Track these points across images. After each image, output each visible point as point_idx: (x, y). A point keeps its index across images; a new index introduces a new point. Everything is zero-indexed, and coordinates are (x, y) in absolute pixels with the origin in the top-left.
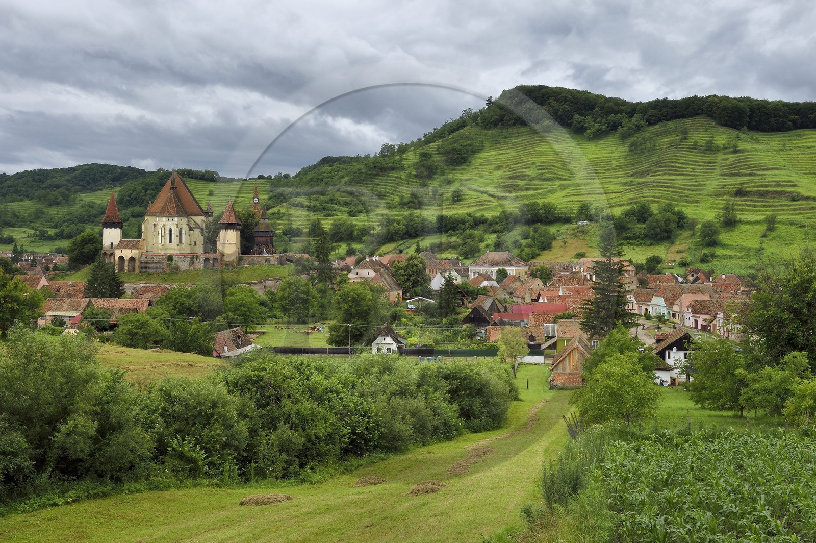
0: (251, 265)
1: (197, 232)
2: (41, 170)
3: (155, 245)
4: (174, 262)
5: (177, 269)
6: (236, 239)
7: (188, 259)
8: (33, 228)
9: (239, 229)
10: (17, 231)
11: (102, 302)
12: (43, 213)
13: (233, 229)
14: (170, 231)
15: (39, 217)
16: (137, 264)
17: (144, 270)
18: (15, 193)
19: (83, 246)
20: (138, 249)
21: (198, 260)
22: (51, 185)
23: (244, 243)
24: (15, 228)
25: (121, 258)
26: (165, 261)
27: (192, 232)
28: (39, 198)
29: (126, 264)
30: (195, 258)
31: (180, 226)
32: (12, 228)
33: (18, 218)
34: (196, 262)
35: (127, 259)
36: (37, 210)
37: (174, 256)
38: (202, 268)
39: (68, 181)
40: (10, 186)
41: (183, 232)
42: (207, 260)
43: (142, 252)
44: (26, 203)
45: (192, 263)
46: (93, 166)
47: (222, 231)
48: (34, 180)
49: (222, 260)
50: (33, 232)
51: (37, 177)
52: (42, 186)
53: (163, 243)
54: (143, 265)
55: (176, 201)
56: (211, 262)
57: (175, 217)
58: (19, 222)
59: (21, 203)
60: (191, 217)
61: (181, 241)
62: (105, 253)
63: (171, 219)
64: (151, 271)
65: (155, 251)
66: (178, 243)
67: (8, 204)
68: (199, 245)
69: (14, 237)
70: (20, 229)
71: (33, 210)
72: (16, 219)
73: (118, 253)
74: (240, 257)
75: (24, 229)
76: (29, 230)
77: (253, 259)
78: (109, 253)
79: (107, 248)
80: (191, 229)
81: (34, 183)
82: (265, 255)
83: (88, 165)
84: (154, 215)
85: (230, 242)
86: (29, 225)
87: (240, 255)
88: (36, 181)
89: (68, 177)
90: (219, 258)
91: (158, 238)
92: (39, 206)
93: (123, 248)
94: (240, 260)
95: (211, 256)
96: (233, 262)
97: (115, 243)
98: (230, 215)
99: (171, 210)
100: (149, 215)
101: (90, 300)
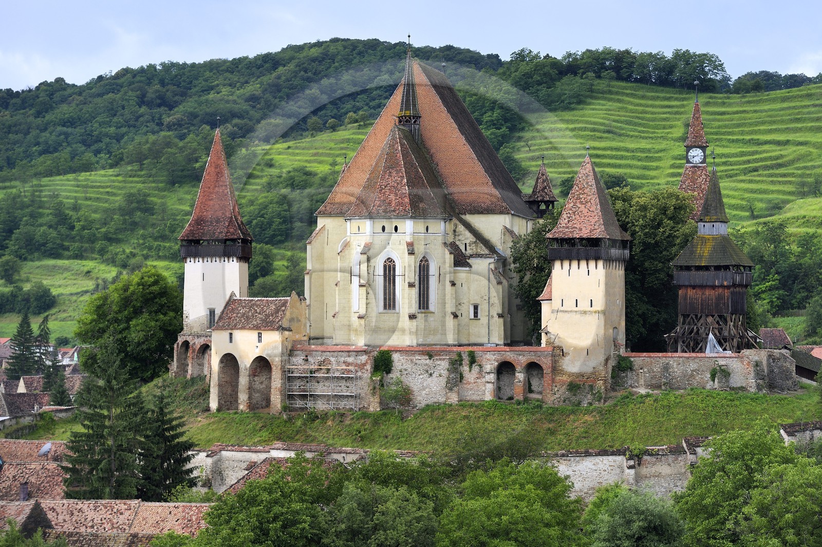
0: (659, 387)
1: (483, 265)
2: (169, 67)
3: (340, 317)
4: (394, 375)
5: (405, 397)
6: (608, 293)
7: (443, 365)
8: (112, 261)
9: (618, 260)
10: (67, 269)
11: (91, 514)
12: (148, 210)
13: (597, 259)
14: (390, 269)
15: (135, 224)
16: (277, 381)
17: (299, 403)
18: (84, 142)
19: (129, 319)
20: (281, 329)
21: (475, 369)
22: (194, 116)
23: (643, 308)
24: (60, 262)
25: (229, 361)
26: (366, 374)
27: (462, 273)
28: (139, 159)
29: (243, 380)
30: (466, 359)
31: (420, 249)
32: (51, 262)
33: (72, 228)
34: (470, 375)
35: (246, 360)
36: (130, 198)
37: (396, 357)
38: (489, 397)
39: (253, 99)
40: (70, 122)
41: (433, 270)
42: (505, 368)
43: (295, 342)
44: (102, 177)
45: (456, 379)
46: (332, 49)
47: (557, 264)
48: (142, 101)
49: (555, 369)
50: (111, 272)
51: (153, 90)
52: (167, 120)
53: (363, 311)
54: (297, 384)
55: (408, 165)
56: (520, 376)
57: (403, 217)
58: (73, 239)
59: (83, 176)
60: (469, 218)
61: (423, 302)
62: (186, 344)
63: (389, 227)
64: (321, 406)
65: (339, 337)
66: (414, 309)
67: (45, 180)
68: (490, 317)
69: (54, 292)
70: (76, 264)
71: (118, 200)
72: (63, 230)
73: (219, 344)
74: (621, 359)
75: (89, 264)
76: (103, 267)
77: (666, 368)
78: (198, 342)
79: (196, 329)
80: (461, 260)
81: (143, 109)
82: (713, 352)
83: (319, 44)
84: (342, 212)
85: (584, 305)
86: (102, 252)
87: (622, 352)
88: (150, 104)
89: (253, 88)
90: (545, 363)
91: (349, 292)
92: (137, 186)
93: (235, 327)
94: (622, 368)
95: (520, 357)
96: (594, 375)
97: (218, 312)
98: (585, 211)
99: (392, 197)
100: (329, 215)
101: (37, 506)
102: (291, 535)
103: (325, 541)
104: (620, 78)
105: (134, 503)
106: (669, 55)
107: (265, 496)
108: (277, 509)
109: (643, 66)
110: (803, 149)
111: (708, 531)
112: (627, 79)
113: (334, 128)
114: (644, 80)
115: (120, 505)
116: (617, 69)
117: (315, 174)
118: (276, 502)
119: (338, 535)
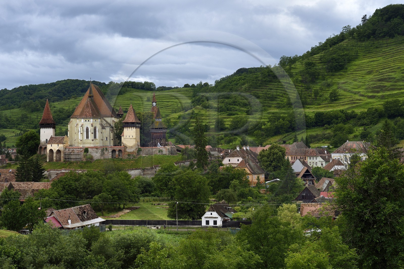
0: (148, 154)
1: (108, 129)
2: (31, 86)
3: (76, 141)
4: (89, 153)
5: (91, 158)
6: (136, 134)
7: (100, 151)
8: (19, 129)
9: (138, 127)
10: (9, 131)
12: (27, 118)
13: (134, 127)
14: (87, 129)
15: (24, 121)
16: (62, 155)
17: (67, 160)
18: (11, 103)
20: (63, 143)
21: (107, 151)
22: (36, 96)
23: (143, 137)
24: (7, 130)
25: (51, 151)
26: (83, 153)
27: (104, 130)
28: (25, 106)
29: (55, 155)
30: (105, 150)
31: (94, 125)
32: (5, 130)
33: (10, 122)
34: (106, 153)
35: (55, 151)
36: (23, 115)
37: (89, 149)
38: (110, 157)
39: (50, 93)
40: (8, 98)
41: (97, 130)
42: (114, 151)
43: (66, 146)
44: (16, 110)
45: (103, 154)
46: (68, 81)
47: (125, 128)
48: (25, 93)
49: (125, 151)
50: (19, 132)
51: (27, 91)
52: (30, 98)
53: (81, 139)
54: (67, 155)
55: (91, 107)
56: (117, 153)
57: (90, 118)
58: (10, 124)
59: (12, 110)
60: (105, 118)
61: (95, 137)
62: (41, 147)
63: (87, 121)
64: (72, 160)
65: (76, 145)
66: (93, 138)
67: (3, 111)
68: (110, 140)
69: (6, 136)
70: (11, 130)
71: (20, 115)
72: (8, 122)
73: (49, 147)
74: (139, 149)
75: (14, 130)
76: (17, 130)
77: (149, 150)
78: (44, 147)
79: (43, 144)
80: (103, 128)
81: (25, 95)
82: (159, 147)
83: (65, 80)
84: (76, 117)
85: (131, 137)
86: (17, 127)
87: (139, 147)
89: (50, 90)
90: (123, 150)
91: (78, 135)
92: (24, 112)
93: (52, 143)
94: (139, 150)
95: (117, 148)
96: (133, 152)
97: (48, 140)
98: (131, 116)
99: (88, 114)
100: (73, 118)
101: (11, 183)
102: (70, 189)
103: (78, 190)
104: (133, 88)
105: (32, 182)
106: (143, 83)
107: (64, 180)
108: (67, 183)
109: (138, 85)
110: (172, 103)
111: (160, 185)
112: (134, 88)
113: (69, 99)
114: (138, 88)
115: (29, 183)
116: (132, 86)
117: (65, 109)
118: (66, 181)
119: (81, 188)
